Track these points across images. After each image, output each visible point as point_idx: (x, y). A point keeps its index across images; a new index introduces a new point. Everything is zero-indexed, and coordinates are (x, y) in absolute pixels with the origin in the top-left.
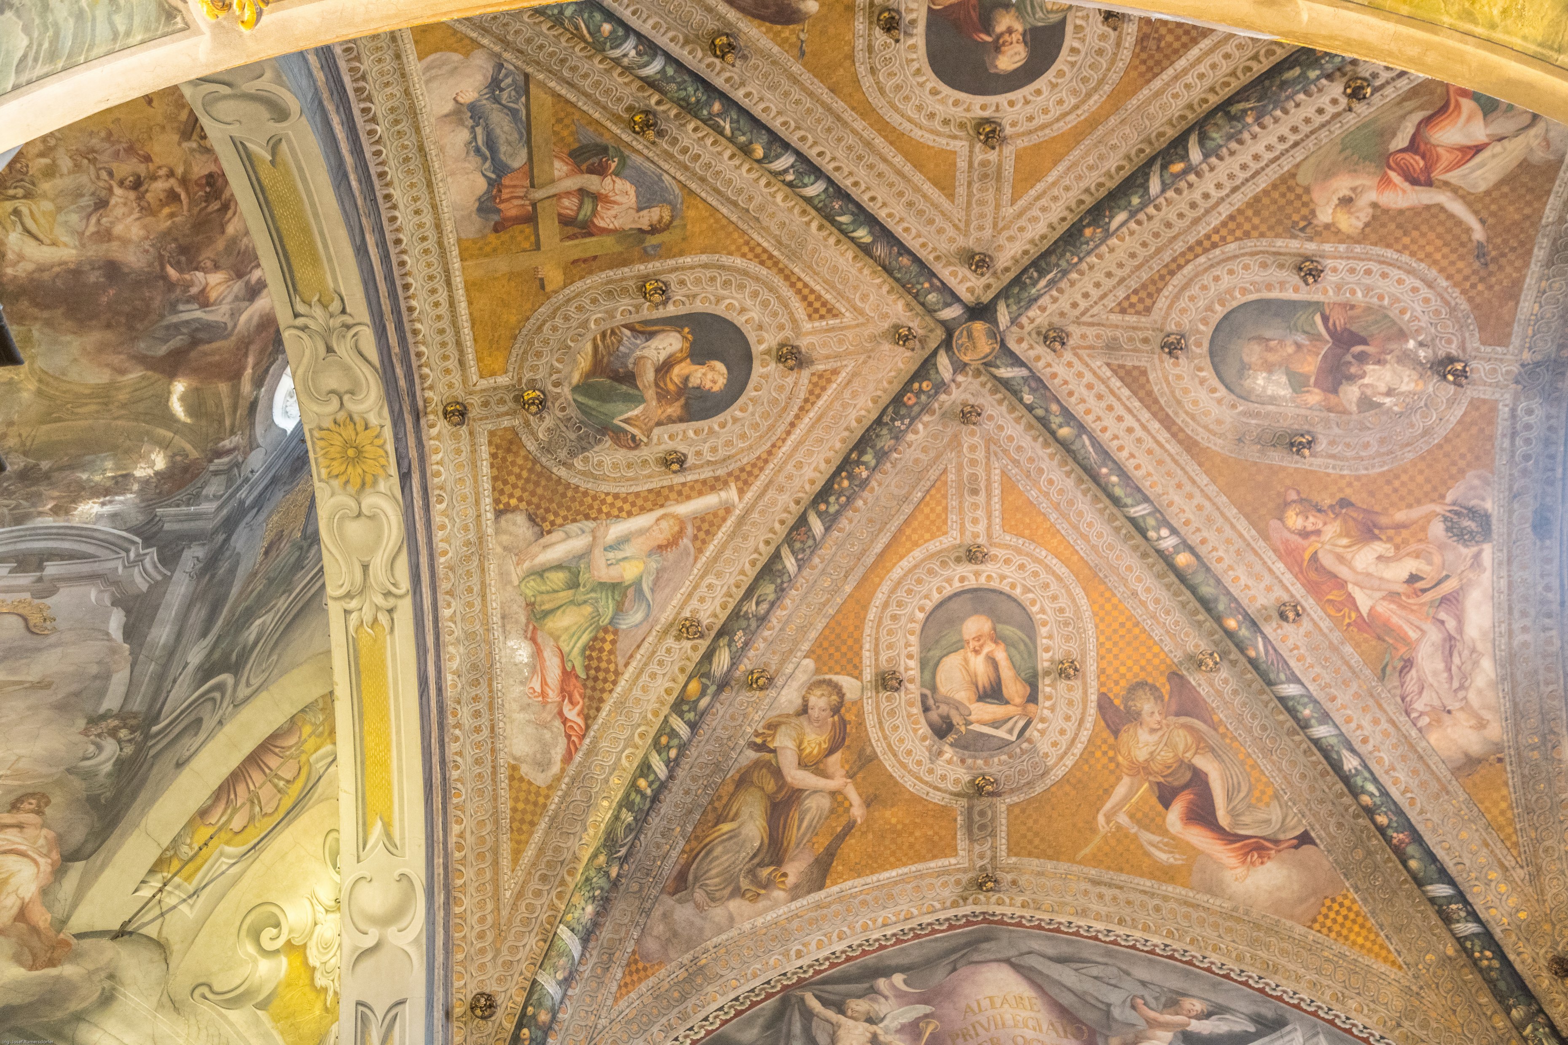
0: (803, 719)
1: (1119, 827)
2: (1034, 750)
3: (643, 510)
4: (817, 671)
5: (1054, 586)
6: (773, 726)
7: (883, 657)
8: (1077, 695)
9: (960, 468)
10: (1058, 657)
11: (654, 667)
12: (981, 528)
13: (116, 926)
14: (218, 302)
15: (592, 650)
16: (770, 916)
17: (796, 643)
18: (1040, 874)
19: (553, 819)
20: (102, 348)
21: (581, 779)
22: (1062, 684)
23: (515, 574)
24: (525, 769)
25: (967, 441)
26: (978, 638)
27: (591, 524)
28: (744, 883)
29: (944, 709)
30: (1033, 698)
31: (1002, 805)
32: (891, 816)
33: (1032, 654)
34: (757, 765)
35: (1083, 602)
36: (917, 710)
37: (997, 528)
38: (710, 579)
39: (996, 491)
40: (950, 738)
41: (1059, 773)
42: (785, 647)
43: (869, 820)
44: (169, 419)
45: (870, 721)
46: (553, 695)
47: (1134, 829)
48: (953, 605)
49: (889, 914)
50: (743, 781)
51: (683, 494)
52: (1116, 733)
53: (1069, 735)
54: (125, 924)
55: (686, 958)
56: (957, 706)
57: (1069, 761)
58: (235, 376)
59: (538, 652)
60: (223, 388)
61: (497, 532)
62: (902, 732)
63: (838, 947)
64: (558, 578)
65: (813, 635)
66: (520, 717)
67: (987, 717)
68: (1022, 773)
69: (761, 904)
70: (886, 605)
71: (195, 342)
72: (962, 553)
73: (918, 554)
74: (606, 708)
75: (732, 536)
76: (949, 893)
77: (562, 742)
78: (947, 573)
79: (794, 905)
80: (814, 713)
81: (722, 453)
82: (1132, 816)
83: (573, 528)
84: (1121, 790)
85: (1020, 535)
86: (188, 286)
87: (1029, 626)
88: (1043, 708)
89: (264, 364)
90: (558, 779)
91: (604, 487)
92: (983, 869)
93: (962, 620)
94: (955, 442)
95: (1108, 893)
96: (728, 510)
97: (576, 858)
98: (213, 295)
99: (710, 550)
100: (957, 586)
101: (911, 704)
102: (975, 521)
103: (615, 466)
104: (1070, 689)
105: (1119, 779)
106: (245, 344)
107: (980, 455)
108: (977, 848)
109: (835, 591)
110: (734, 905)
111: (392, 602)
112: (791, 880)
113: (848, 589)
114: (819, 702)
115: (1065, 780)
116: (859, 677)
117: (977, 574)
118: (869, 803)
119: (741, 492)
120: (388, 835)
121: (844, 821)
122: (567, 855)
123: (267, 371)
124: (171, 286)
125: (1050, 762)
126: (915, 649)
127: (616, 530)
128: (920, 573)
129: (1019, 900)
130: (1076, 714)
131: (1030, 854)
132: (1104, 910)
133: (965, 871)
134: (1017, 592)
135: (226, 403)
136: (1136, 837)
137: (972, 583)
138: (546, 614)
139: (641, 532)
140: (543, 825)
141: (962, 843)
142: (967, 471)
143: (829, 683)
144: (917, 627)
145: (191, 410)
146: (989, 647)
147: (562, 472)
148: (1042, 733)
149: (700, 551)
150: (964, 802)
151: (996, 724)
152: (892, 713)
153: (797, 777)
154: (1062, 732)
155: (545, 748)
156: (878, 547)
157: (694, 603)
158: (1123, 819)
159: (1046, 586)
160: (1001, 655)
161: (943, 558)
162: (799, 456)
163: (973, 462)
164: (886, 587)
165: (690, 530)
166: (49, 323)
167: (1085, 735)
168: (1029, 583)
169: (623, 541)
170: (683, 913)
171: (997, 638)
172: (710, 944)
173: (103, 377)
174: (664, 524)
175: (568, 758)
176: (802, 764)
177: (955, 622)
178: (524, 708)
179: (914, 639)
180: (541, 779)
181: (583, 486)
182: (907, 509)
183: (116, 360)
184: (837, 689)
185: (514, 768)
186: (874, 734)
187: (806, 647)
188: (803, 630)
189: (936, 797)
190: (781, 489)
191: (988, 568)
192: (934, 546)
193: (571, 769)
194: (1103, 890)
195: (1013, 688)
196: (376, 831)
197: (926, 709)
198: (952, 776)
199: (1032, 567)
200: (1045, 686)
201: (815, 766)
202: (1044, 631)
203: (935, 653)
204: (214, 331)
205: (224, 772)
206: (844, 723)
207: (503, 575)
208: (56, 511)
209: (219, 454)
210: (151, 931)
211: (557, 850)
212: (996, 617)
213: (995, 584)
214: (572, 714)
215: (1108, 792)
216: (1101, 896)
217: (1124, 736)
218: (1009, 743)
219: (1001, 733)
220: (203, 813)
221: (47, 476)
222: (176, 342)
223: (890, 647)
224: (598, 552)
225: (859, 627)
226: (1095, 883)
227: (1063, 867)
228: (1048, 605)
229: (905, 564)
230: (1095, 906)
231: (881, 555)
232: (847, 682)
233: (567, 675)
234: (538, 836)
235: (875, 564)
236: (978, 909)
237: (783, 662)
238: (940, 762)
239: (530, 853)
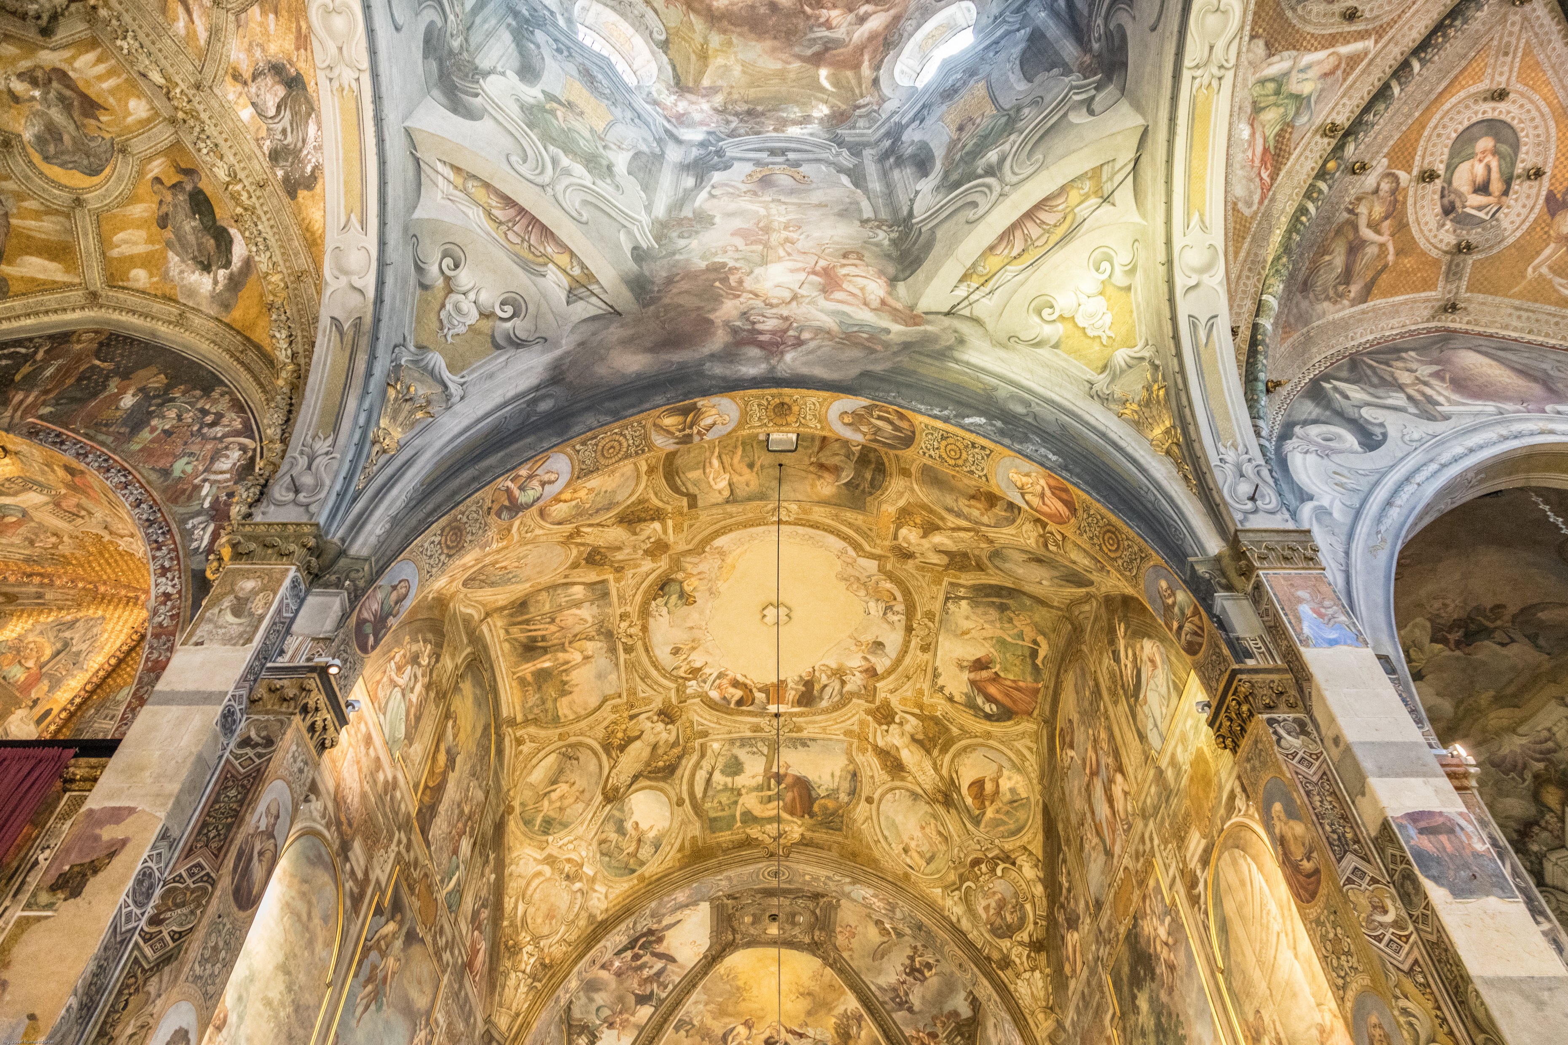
0: (1375, 197)
1: (1541, 275)
2: (1498, 226)
3: (1324, 47)
4: (1389, 167)
5: (1538, 120)
6: (1359, 199)
7: (1426, 161)
8: (1534, 191)
9: (1501, 38)
10: (1529, 166)
11: (1307, 153)
12: (1504, 79)
13: (946, 310)
14: (839, 26)
15: (1280, 135)
16: (1341, 314)
17: (1381, 147)
18: (1483, 304)
19: (1254, 236)
20: (774, 50)
21: (1267, 215)
22: (1527, 184)
23: (1251, 80)
24: (1240, 205)
25: (1512, 18)
26: (1483, 152)
27: (1295, 53)
28: (1331, 293)
29: (1452, 197)
30: (1506, 193)
31: (1470, 260)
32: (1408, 262)
33: (1513, 164)
34: (1348, 222)
35: (1553, 131)
36: (1437, 197)
37: (1514, 79)
38: (1345, 100)
39: (1520, 54)
40: (1451, 216)
41: (1511, 240)
42: (1375, 149)
43: (1396, 263)
44: (822, 90)
45: (1410, 201)
46: (1257, 163)
47: (1551, 276)
48: (1475, 129)
49: (1394, 322)
50: (1339, 232)
51: (1347, 38)
52: (1553, 215)
53: (1522, 217)
54: (953, 307)
55: (1305, 330)
56: (1460, 195)
57: (1518, 234)
58: (857, 67)
59: (1253, 134)
60: (850, 74)
61: (1248, 51)
62: (1426, 209)
63: (1370, 337)
64: (1271, 86)
65: (1391, 143)
66: (1240, 173)
67: (1476, 204)
68: (1487, 240)
69: (1338, 306)
70: (1436, 127)
71: (827, 49)
72: (1488, 94)
73: (1462, 94)
74: (1282, 174)
75: (1363, 72)
76: (1426, 313)
77: (1259, 191)
78: (1476, 108)
79: (1353, 310)
80: (1381, 193)
81: (1375, 13)
82: (1550, 268)
83: (1286, 54)
84: (1547, 252)
85: (1526, 85)
86: (818, 18)
87: (1516, 146)
88: (1510, 200)
89: (878, 58)
90: (1256, 213)
91: (1309, 29)
92: (1449, 300)
93: (1477, 139)
94: (1504, 19)
95: (1525, 315)
96: (1366, 54)
97: (1265, 261)
98: (834, 23)
99: (1351, 79)
100: (1480, 117)
101: (1434, 193)
102: (1501, 74)
103: (1318, 14)
104: (1531, 187)
105: (1548, 245)
106: (860, 49)
107: (1516, 29)
108: (1449, 287)
109: (1409, 115)
110: (1326, 304)
111: (1223, 71)
112: (1352, 295)
113: (1417, 114)
114: (1385, 186)
115: (1513, 245)
116: (1409, 173)
117: (1494, 109)
118: (1397, 254)
119: (1376, 42)
120: (1203, 222)
121: (1383, 262)
122: (1261, 258)
123: (882, 61)
124: (808, 17)
125: (1507, 234)
126: (1445, 157)
127: (1308, 58)
128: (1461, 107)
129: (1466, 319)
130: (1529, 204)
131: (1479, 292)
132: (1519, 325)
133: (1438, 300)
134: (1515, 123)
135: (853, 82)
136: (1550, 281)
137: (1489, 116)
138: (1264, 108)
139: (1320, 62)
140: (1249, 239)
141: (1441, 284)
142: (1506, 39)
143: (1393, 175)
144: (1450, 142)
145: (834, 85)
146: (1489, 158)
147: (1289, 14)
148: (1506, 215)
149: (1345, 80)
150: (1448, 257)
151: (1480, 208)
152: (1423, 197)
153: (1367, 233)
154: (1519, 215)
155: (1251, 193)
156: (1440, 88)
157: (1334, 115)
158: (1544, 270)
159: (1533, 119)
160: (1494, 164)
161: (1477, 98)
162: (1413, 22)
163: (1511, 34)
164: (1438, 116)
165: (1343, 65)
166: (740, 34)
167: (1532, 217)
168: (1523, 117)
169: (1309, 67)
170: (1304, 304)
171: (1495, 152)
172: (1315, 324)
173: (779, 65)
174: (1331, 59)
175: (1261, 202)
176: (1369, 226)
177: (1473, 140)
178: (1243, 167)
179: (1446, 151)
180: (1247, 212)
181: (1299, 26)
182: (1464, 63)
183: (784, 56)
184: (1396, 179)
185: (1235, 204)
186: (1410, 210)
187: (1386, 150)
188: (1386, 139)
189: (1434, 253)
190: (1396, 44)
191: (1502, 106)
192: (1473, 89)
193: (1263, 209)
194: (1522, 313)
195: (1496, 186)
196: (1195, 219)
197: (1442, 196)
198: (1446, 241)
199: (1529, 106)
200: (1515, 186)
201: (1375, 226)
202: (1524, 149)
203: (1456, 160)
204: (837, 43)
205: (1008, 223)
206: (1396, 201)
207: (1245, 80)
208: (776, 130)
209: (859, 107)
210: (966, 312)
211: (1256, 255)
212: (1498, 139)
213: (1502, 117)
214: (1265, 175)
215: (1538, 253)
216: (1519, 317)
217: (1558, 218)
218: (1484, 221)
219: (1481, 215)
220: (992, 248)
221: (763, 114)
222: (816, 48)
223: (1432, 154)
224: (1294, 73)
225: (1417, 141)
226: (1517, 309)
227: (1498, 299)
228: (1532, 132)
229: (1454, 100)
230: (1515, 323)
231: (1441, 93)
232: (1403, 175)
233: (1266, 150)
234: (1246, 246)
235: (1436, 99)
236: (1440, 324)
237: (1372, 159)
238: (1442, 231)
239: (1242, 254)
